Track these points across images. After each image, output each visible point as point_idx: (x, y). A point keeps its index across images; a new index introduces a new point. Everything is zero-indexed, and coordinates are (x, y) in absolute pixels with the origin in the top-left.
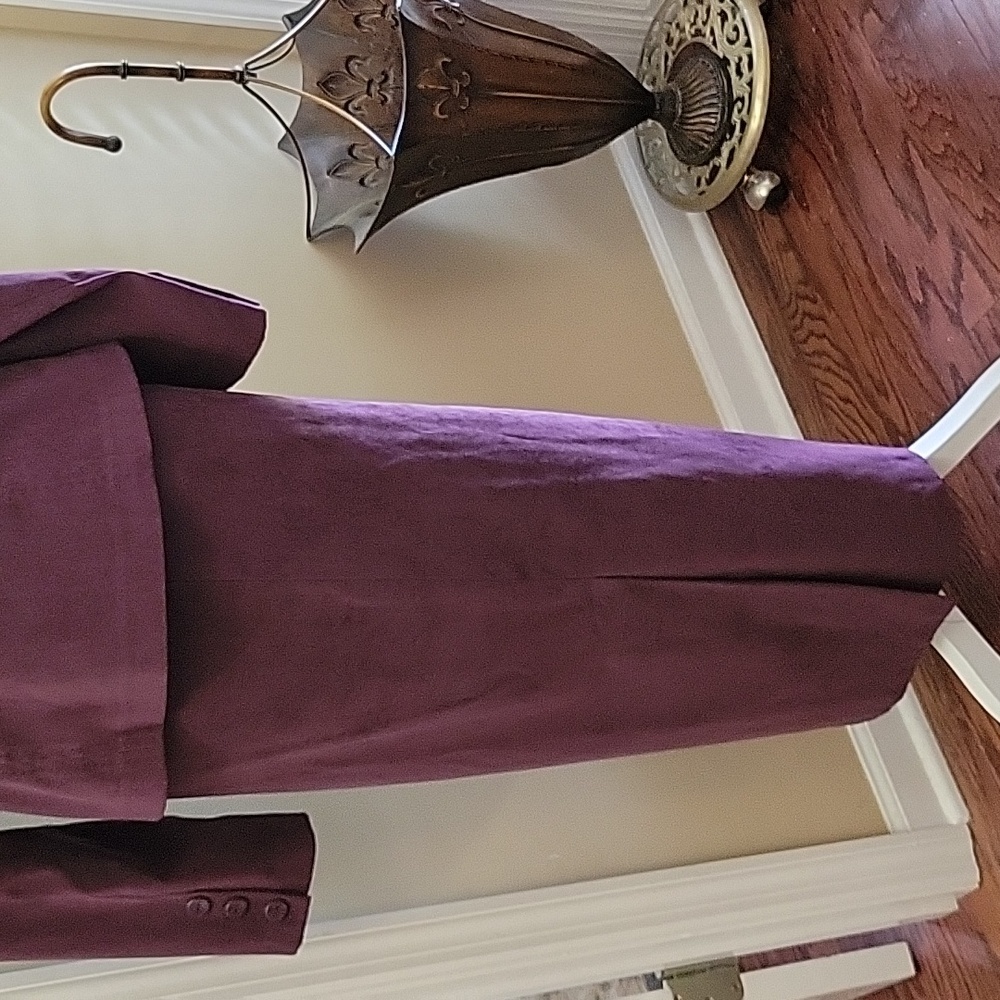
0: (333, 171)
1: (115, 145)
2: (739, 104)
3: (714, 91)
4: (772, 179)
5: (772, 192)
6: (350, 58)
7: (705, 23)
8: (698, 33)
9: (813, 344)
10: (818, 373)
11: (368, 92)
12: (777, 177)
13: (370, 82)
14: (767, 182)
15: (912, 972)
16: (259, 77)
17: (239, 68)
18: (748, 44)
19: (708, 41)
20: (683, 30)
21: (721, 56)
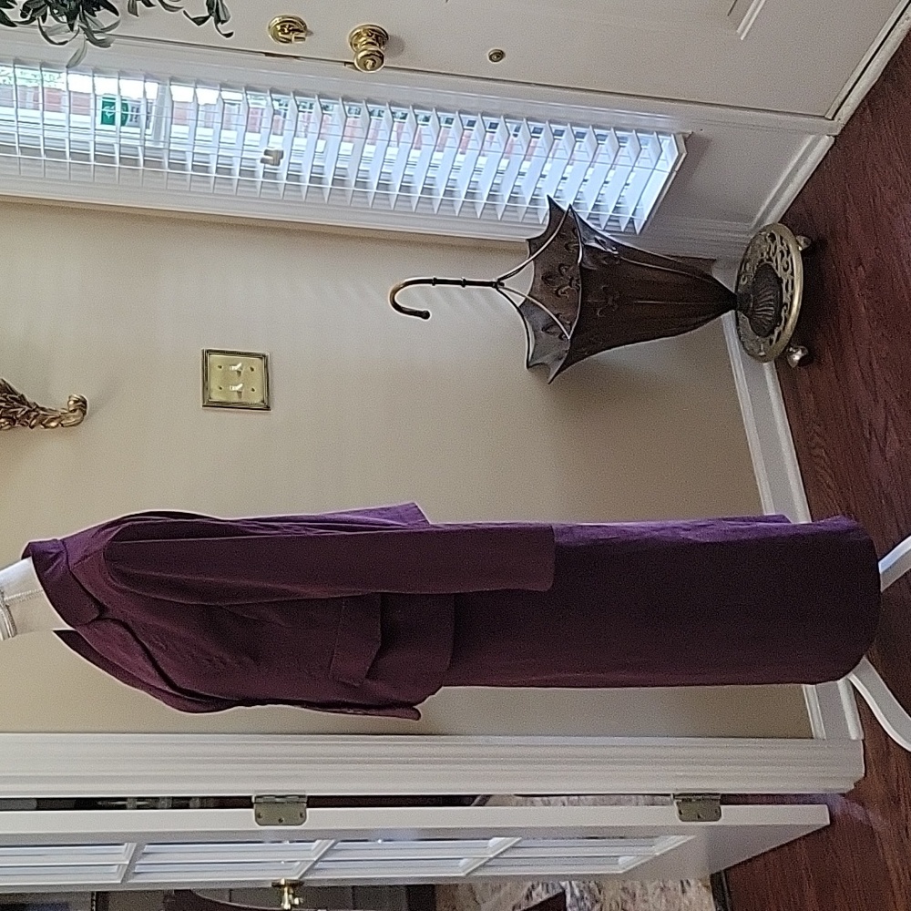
0: (545, 329)
1: (425, 315)
2: (785, 308)
3: (772, 297)
4: (803, 352)
5: (802, 359)
6: (561, 265)
7: (774, 254)
8: (770, 259)
9: (817, 451)
10: (818, 468)
11: (570, 284)
12: (806, 351)
13: (572, 278)
14: (800, 353)
15: (828, 822)
16: (506, 286)
17: (494, 280)
18: (792, 274)
19: (774, 265)
20: (762, 255)
21: (779, 276)
